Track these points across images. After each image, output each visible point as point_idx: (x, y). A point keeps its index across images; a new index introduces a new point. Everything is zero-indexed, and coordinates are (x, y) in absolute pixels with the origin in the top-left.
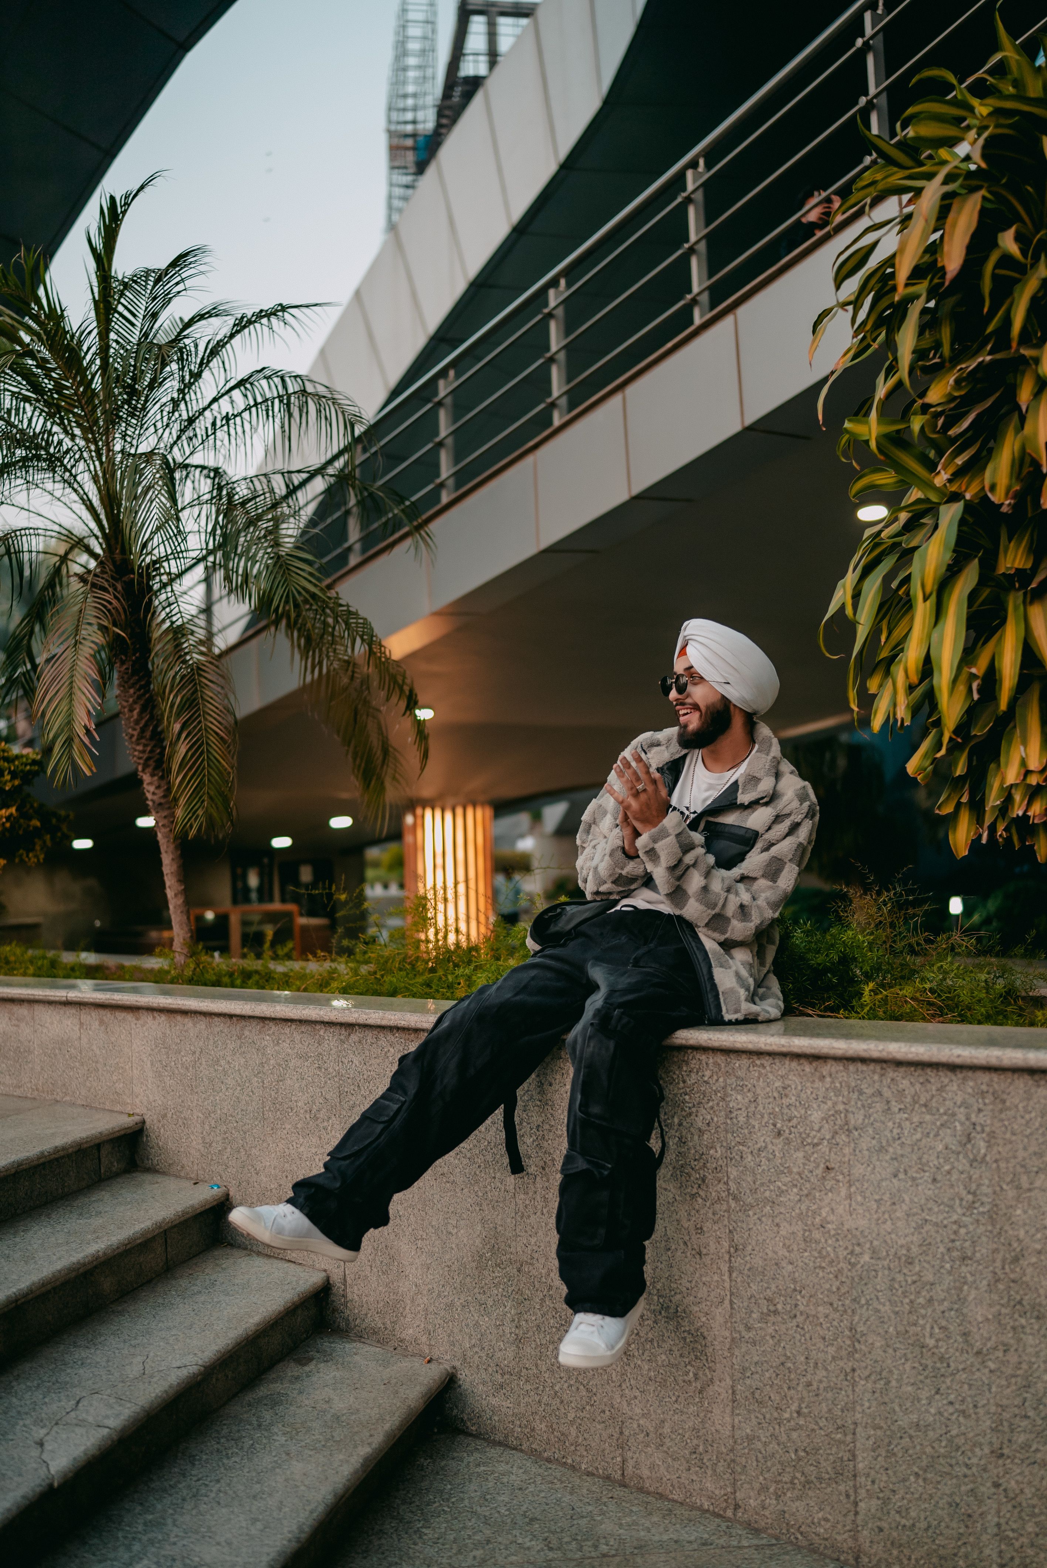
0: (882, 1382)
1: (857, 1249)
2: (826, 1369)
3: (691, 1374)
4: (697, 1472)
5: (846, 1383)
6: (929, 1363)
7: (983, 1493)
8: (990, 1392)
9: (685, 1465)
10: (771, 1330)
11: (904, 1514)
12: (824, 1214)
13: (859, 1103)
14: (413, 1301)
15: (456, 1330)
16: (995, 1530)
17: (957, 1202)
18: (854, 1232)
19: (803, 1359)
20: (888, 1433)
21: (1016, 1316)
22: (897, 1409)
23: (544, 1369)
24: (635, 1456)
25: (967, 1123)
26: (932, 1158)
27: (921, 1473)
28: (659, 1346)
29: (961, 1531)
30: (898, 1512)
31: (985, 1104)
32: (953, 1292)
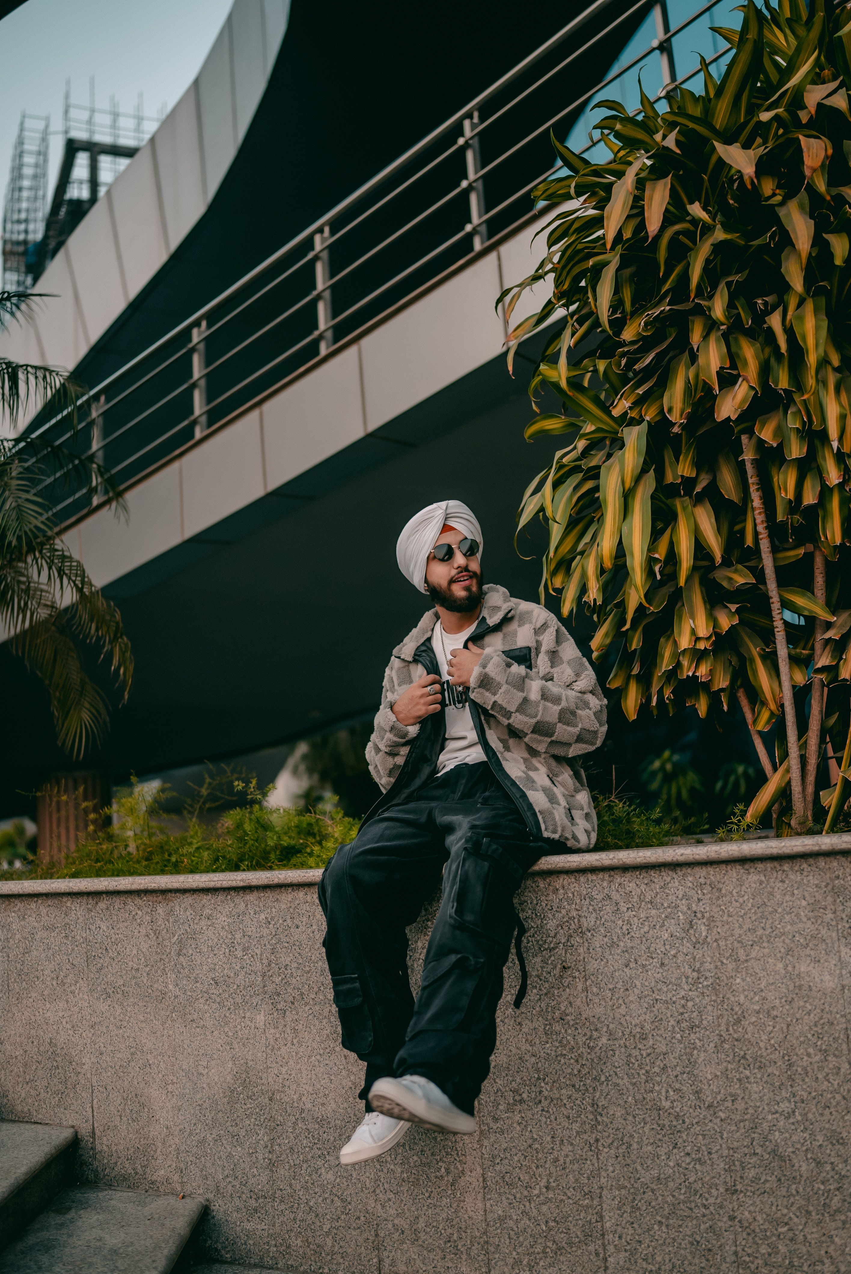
0: (624, 1147)
1: (595, 1034)
2: (572, 1144)
3: (443, 1170)
4: (451, 1260)
5: (591, 1153)
6: (666, 1122)
7: (721, 1228)
8: (722, 1138)
9: (441, 1254)
10: (517, 1118)
11: (650, 1261)
12: (563, 1008)
13: (591, 908)
14: (164, 1142)
15: (208, 1165)
16: (733, 1258)
17: (684, 980)
18: (592, 1019)
19: (549, 1138)
20: (632, 1190)
21: (741, 1069)
22: (639, 1168)
23: (298, 1187)
24: (391, 1255)
25: (689, 912)
26: (659, 946)
27: (664, 1220)
28: (410, 1149)
29: (702, 1265)
30: (644, 1260)
31: (704, 894)
32: (684, 1057)
